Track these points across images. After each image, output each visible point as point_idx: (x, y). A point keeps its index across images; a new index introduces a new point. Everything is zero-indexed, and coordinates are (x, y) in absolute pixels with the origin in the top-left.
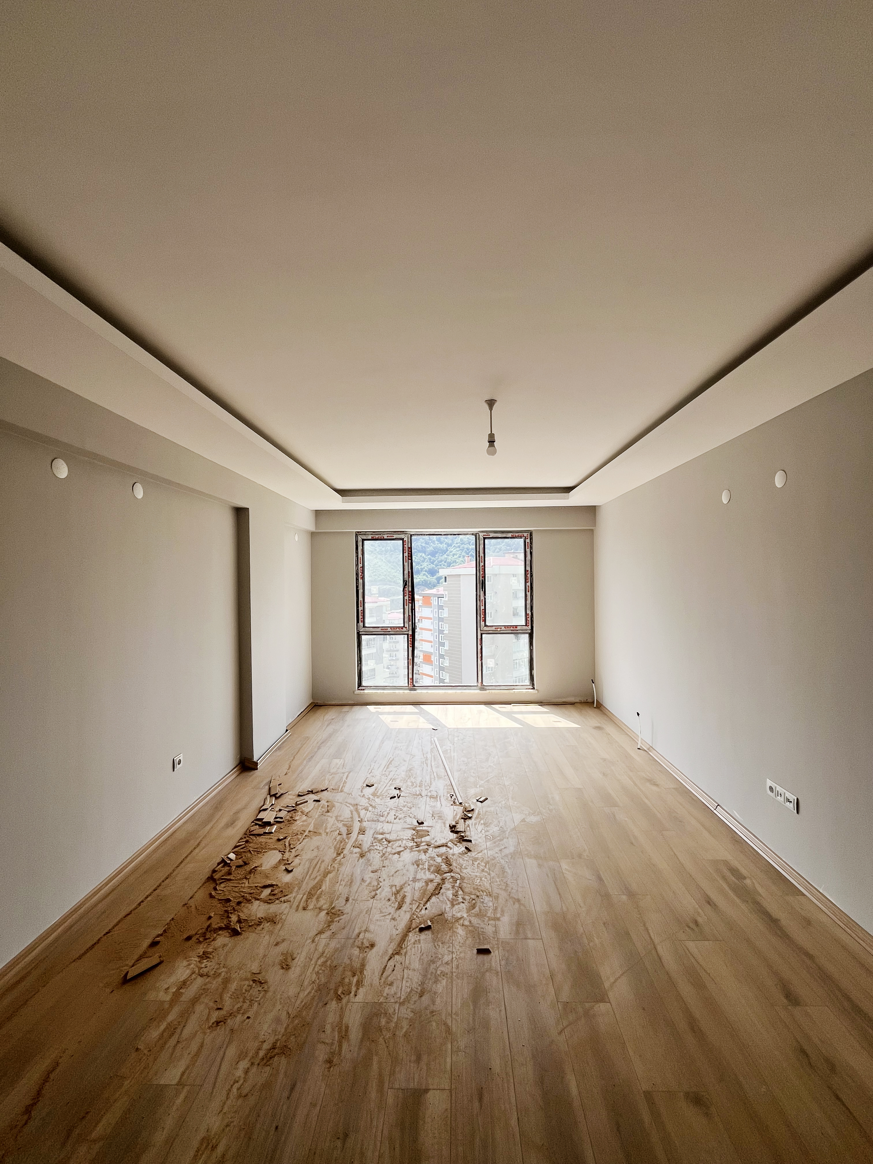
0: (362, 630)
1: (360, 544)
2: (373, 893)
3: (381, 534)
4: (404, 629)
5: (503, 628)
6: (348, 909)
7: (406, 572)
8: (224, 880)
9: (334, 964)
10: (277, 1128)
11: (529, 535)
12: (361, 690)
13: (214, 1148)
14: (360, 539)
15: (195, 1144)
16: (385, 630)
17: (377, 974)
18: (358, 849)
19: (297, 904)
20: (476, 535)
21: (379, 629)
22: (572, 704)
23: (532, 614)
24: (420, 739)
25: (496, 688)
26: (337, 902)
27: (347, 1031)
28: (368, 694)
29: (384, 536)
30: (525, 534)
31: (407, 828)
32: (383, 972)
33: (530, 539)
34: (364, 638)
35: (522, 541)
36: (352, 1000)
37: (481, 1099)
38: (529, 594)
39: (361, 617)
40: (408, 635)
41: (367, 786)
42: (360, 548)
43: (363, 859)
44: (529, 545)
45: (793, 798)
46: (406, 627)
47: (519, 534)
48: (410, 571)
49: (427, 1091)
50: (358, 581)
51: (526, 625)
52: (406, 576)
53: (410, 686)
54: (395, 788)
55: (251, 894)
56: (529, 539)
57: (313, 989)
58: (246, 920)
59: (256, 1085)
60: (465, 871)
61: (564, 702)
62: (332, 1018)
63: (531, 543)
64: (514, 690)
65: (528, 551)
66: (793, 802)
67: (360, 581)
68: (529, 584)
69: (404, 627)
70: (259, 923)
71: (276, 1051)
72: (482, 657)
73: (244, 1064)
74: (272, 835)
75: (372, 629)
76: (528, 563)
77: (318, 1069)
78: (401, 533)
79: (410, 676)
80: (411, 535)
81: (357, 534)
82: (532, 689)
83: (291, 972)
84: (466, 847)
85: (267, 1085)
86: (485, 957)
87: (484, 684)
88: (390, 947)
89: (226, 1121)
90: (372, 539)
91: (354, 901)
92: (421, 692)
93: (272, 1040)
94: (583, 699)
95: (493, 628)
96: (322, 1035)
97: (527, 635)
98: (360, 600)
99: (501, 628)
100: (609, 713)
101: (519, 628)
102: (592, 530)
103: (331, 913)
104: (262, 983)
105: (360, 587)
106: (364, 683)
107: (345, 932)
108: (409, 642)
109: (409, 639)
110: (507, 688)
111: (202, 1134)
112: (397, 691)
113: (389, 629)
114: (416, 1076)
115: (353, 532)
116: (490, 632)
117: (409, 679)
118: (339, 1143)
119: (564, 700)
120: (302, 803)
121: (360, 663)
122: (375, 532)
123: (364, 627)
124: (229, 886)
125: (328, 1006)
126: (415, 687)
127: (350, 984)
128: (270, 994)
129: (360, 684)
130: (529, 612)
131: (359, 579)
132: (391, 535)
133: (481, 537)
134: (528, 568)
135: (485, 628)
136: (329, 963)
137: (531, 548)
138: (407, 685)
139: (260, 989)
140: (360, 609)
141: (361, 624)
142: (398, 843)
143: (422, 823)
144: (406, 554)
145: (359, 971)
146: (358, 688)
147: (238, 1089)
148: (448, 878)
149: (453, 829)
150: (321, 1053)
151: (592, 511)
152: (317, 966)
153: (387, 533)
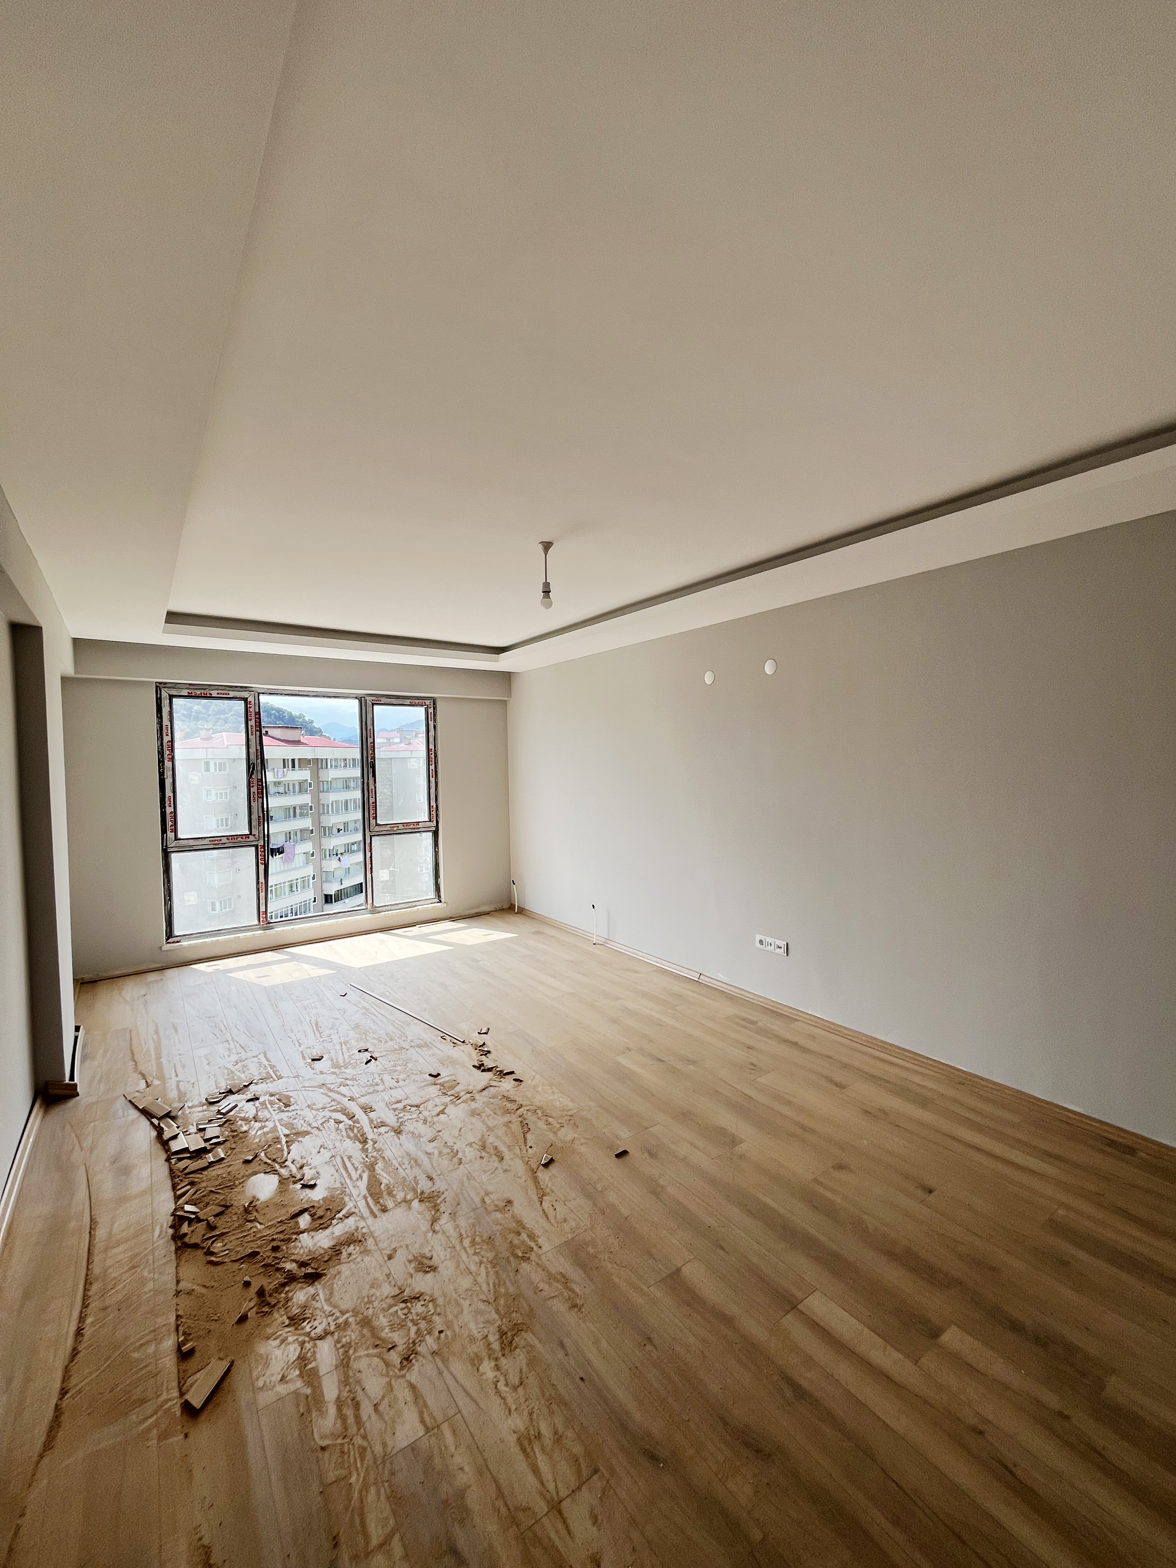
0: (172, 844)
1: (165, 703)
2: (455, 1160)
3: (205, 689)
4: (252, 838)
5: (401, 827)
6: (440, 1185)
7: (253, 750)
8: (214, 1239)
9: (485, 1237)
10: (582, 1379)
11: (432, 704)
12: (173, 942)
13: (539, 1436)
14: (165, 694)
15: (517, 1450)
16: (216, 842)
17: (543, 1221)
18: (383, 1128)
19: (368, 1211)
20: (361, 699)
21: (206, 841)
22: (487, 913)
23: (437, 806)
24: (330, 990)
25: (393, 908)
26: (419, 1186)
27: (563, 1276)
28: (190, 947)
29: (211, 692)
30: (428, 702)
31: (425, 1086)
32: (547, 1216)
33: (434, 709)
34: (175, 858)
35: (422, 709)
36: (540, 1252)
37: (722, 1248)
38: (433, 780)
39: (170, 823)
40: (256, 846)
41: (313, 1060)
42: (165, 710)
43: (404, 1135)
44: (432, 716)
45: (782, 943)
46: (254, 835)
47: (420, 701)
48: (259, 748)
49: (679, 1270)
50: (163, 765)
51: (430, 821)
52: (252, 757)
53: (262, 923)
54: (359, 1051)
55: (281, 1232)
56: (432, 708)
57: (487, 1268)
58: (313, 1258)
59: (521, 1370)
60: (535, 1100)
61: (477, 913)
62: (537, 1277)
63: (435, 715)
64: (417, 907)
65: (431, 723)
66: (783, 948)
67: (168, 764)
68: (432, 767)
69: (251, 834)
70: (338, 1253)
71: (509, 1334)
72: (371, 868)
73: (487, 1367)
74: (225, 1161)
75: (192, 843)
76: (431, 739)
77: (570, 1319)
78: (242, 689)
79: (263, 909)
80: (259, 693)
81: (159, 687)
82: (438, 902)
83: (441, 1268)
84: (514, 1080)
85: (532, 1362)
86: (627, 1158)
87: (376, 904)
88: (529, 1194)
89: (526, 1413)
90: (189, 696)
91: (441, 1177)
92: (283, 930)
93: (493, 1329)
94: (499, 906)
95: (388, 828)
96: (543, 1294)
97: (430, 834)
98: (167, 796)
99: (398, 827)
100: (537, 915)
101: (421, 825)
102: (505, 701)
103: (425, 1198)
104: (419, 1297)
105: (168, 774)
106: (177, 932)
107: (463, 1205)
108: (260, 857)
109: (260, 853)
110: (407, 906)
111: (512, 1439)
112: (241, 935)
113: (224, 840)
114: (660, 1266)
115: (153, 682)
116: (382, 833)
117: (261, 913)
118: (649, 1347)
119: (477, 910)
120: (231, 1110)
121: (170, 900)
122: (193, 685)
123: (176, 839)
124: (231, 1242)
125: (521, 1271)
126: (271, 925)
127: (523, 1242)
128: (440, 1301)
129: (170, 934)
130: (433, 803)
131: (166, 761)
132: (225, 692)
133: (369, 703)
134: (432, 747)
135: (377, 829)
136: (478, 1239)
137: (435, 720)
138: (256, 922)
139: (422, 1303)
140: (169, 810)
141: (171, 835)
142: (430, 1105)
143: (439, 1075)
144: (252, 723)
145: (520, 1227)
146: (167, 940)
147: (507, 1385)
148: (525, 1112)
149: (480, 1067)
150: (559, 1306)
151: (507, 677)
152: (468, 1249)
153: (217, 687)
